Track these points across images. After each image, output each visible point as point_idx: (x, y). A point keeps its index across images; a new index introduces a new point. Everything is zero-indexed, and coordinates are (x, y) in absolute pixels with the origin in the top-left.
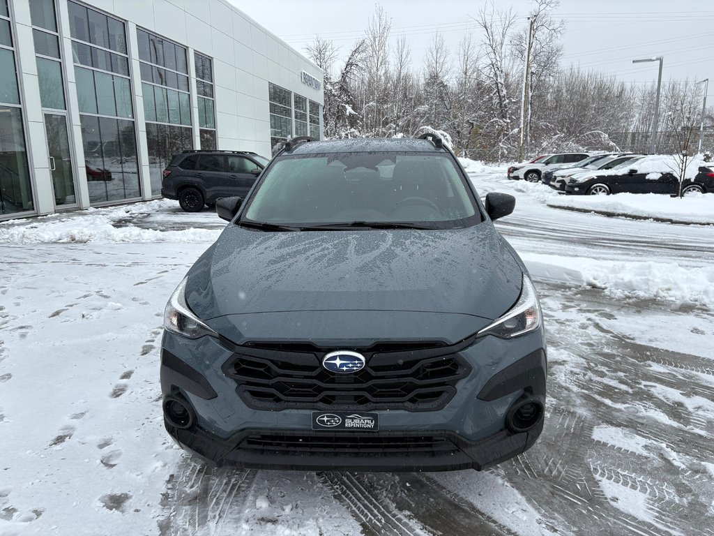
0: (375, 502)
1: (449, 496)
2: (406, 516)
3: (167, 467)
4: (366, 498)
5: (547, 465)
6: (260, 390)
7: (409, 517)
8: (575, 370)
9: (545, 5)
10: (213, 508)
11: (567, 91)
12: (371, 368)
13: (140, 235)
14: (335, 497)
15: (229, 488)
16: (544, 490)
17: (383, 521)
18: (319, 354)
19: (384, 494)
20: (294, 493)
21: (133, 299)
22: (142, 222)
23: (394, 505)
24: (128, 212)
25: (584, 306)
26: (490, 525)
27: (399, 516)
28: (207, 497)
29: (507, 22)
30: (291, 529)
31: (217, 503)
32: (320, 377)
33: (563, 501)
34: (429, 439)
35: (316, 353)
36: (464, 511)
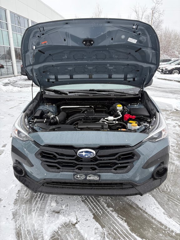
0: (98, 203)
1: (127, 201)
2: (111, 210)
3: (17, 186)
4: (95, 201)
5: (165, 186)
6: (51, 165)
7: (112, 211)
8: (173, 145)
9: (157, 4)
10: (34, 206)
11: (164, 36)
12: (98, 156)
13: (12, 89)
14: (83, 201)
15: (41, 196)
16: (165, 198)
17: (102, 213)
18: (76, 150)
19: (102, 200)
20: (66, 199)
21: (9, 114)
22: (14, 84)
23: (106, 205)
24: (9, 80)
25: (174, 118)
26: (144, 215)
27: (108, 210)
28: (32, 200)
29: (144, 10)
30: (65, 216)
31: (36, 204)
32: (76, 160)
33: (173, 204)
34: (122, 184)
35: (74, 150)
36: (134, 208)
